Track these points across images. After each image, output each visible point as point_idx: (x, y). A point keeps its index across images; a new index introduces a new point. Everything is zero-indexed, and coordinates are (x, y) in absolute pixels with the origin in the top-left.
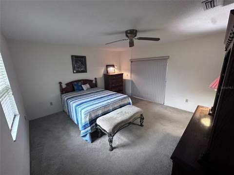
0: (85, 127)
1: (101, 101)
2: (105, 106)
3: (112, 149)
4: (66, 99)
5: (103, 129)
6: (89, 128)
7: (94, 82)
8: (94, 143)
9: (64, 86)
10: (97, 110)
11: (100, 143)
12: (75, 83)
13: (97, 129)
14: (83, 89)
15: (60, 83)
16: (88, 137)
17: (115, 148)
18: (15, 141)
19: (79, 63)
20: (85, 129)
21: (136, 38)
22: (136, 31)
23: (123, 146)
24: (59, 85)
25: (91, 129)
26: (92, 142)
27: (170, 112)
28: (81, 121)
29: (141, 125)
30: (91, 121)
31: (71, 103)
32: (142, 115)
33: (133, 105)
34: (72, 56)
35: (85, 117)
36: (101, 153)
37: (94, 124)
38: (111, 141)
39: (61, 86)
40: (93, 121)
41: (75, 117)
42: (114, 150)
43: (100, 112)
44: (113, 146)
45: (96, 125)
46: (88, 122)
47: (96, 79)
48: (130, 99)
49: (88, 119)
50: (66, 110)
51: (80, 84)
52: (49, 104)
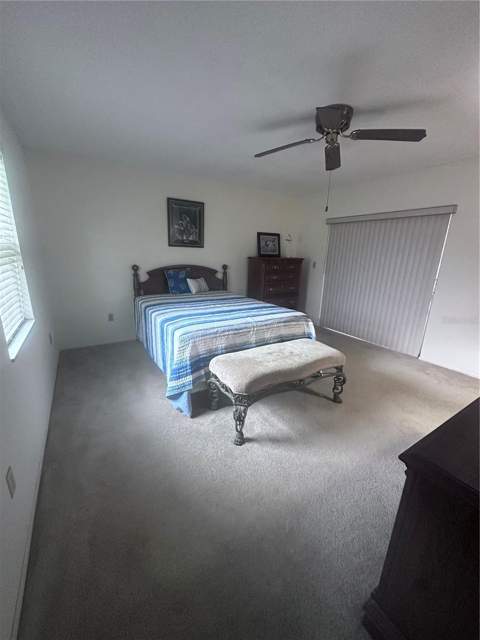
0: (178, 374)
1: (228, 317)
2: (237, 331)
3: (242, 440)
4: (143, 306)
5: (224, 386)
6: (190, 378)
7: (220, 276)
8: (196, 420)
9: (143, 277)
10: (216, 335)
11: (214, 421)
12: (171, 272)
13: (209, 385)
14: (188, 290)
15: (135, 268)
16: (183, 402)
17: (249, 440)
18: (13, 361)
19: (186, 220)
20: (179, 378)
21: (348, 133)
22: (350, 110)
23: (274, 440)
24: (133, 272)
25: (194, 381)
26: (192, 417)
27: (436, 382)
28: (172, 359)
29: (336, 400)
30: (197, 362)
31: (154, 315)
32: (339, 369)
33: (317, 340)
34: (169, 199)
35: (182, 350)
36: (210, 445)
37: (203, 372)
38: (240, 419)
39: (136, 276)
40: (199, 363)
41: (160, 352)
42: (247, 445)
43: (221, 343)
44: (246, 435)
45: (208, 374)
46: (188, 363)
47: (225, 267)
48: (311, 323)
49: (187, 354)
50: (142, 337)
51: (182, 275)
52: (107, 318)
